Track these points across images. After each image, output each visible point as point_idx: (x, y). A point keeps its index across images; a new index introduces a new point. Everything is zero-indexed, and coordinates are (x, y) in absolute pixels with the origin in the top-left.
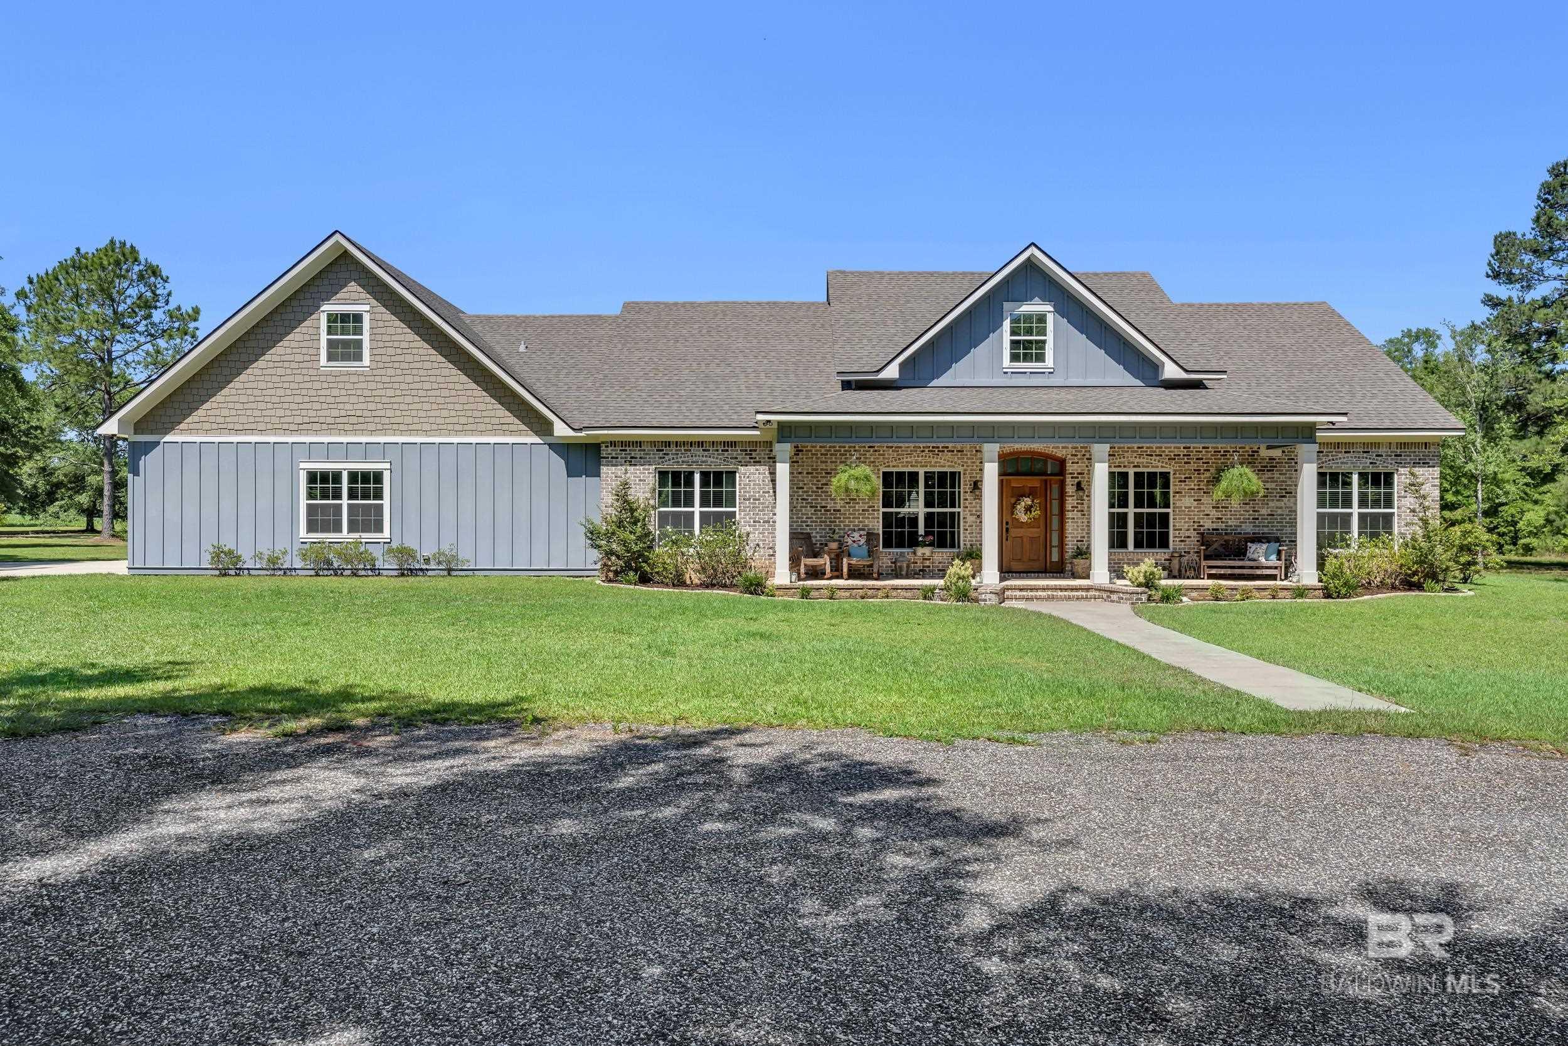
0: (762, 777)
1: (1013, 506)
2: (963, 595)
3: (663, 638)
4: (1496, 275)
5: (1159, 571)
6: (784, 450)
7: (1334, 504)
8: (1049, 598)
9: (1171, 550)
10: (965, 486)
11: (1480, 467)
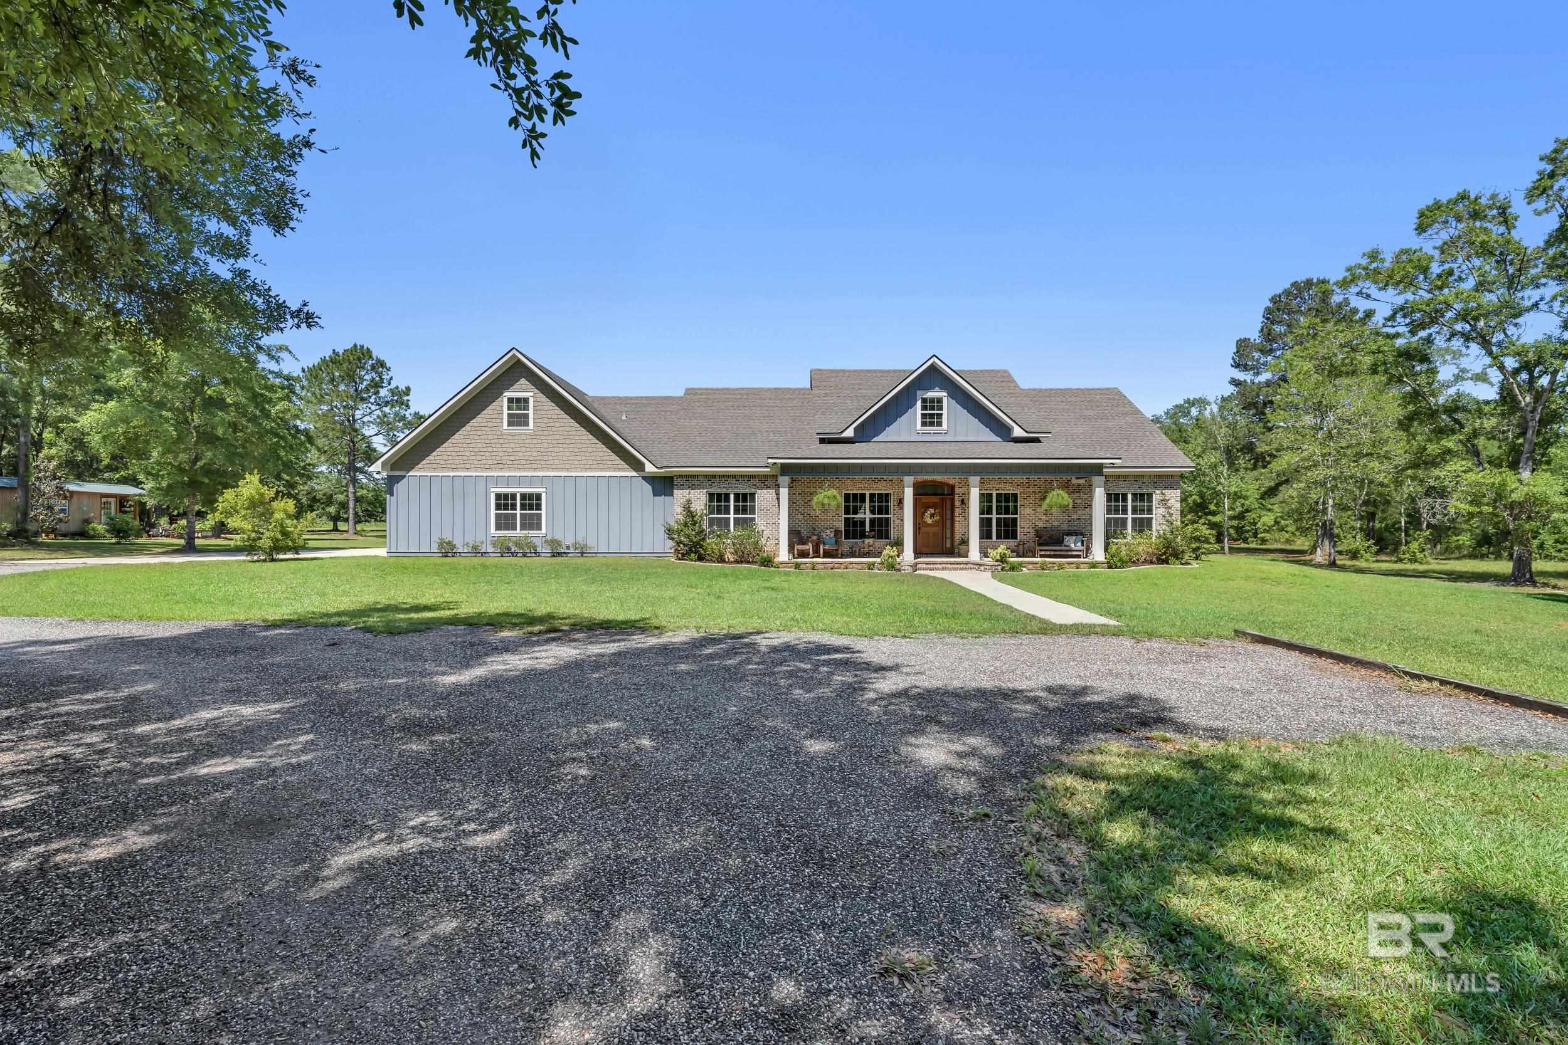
0: (774, 649)
1: (923, 514)
2: (891, 567)
3: (716, 589)
4: (1237, 365)
5: (1008, 552)
6: (784, 480)
7: (1117, 512)
8: (943, 569)
9: (1018, 540)
10: (893, 503)
11: (1226, 488)
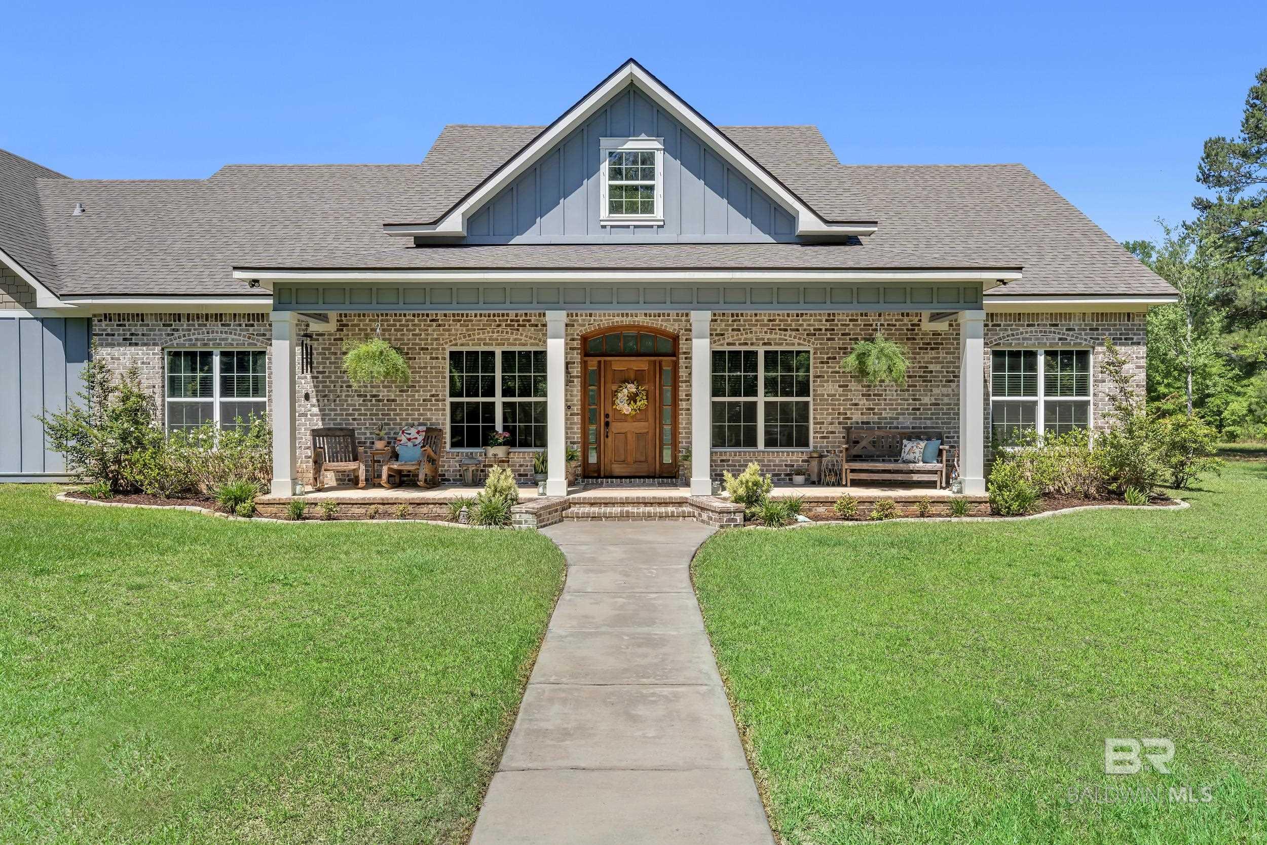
1: (614, 394)
4: (1205, 178)
7: (1014, 390)
9: (811, 448)
11: (1190, 359)
